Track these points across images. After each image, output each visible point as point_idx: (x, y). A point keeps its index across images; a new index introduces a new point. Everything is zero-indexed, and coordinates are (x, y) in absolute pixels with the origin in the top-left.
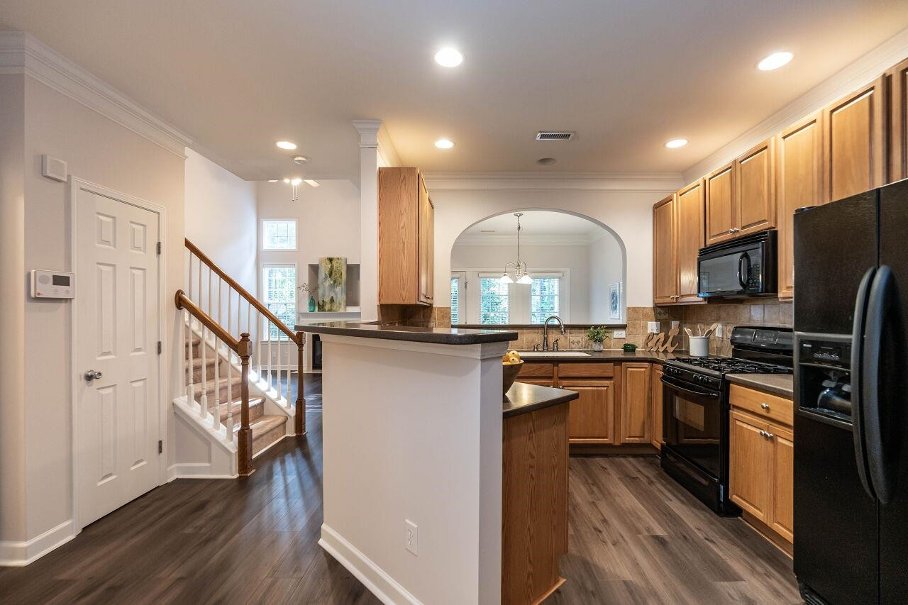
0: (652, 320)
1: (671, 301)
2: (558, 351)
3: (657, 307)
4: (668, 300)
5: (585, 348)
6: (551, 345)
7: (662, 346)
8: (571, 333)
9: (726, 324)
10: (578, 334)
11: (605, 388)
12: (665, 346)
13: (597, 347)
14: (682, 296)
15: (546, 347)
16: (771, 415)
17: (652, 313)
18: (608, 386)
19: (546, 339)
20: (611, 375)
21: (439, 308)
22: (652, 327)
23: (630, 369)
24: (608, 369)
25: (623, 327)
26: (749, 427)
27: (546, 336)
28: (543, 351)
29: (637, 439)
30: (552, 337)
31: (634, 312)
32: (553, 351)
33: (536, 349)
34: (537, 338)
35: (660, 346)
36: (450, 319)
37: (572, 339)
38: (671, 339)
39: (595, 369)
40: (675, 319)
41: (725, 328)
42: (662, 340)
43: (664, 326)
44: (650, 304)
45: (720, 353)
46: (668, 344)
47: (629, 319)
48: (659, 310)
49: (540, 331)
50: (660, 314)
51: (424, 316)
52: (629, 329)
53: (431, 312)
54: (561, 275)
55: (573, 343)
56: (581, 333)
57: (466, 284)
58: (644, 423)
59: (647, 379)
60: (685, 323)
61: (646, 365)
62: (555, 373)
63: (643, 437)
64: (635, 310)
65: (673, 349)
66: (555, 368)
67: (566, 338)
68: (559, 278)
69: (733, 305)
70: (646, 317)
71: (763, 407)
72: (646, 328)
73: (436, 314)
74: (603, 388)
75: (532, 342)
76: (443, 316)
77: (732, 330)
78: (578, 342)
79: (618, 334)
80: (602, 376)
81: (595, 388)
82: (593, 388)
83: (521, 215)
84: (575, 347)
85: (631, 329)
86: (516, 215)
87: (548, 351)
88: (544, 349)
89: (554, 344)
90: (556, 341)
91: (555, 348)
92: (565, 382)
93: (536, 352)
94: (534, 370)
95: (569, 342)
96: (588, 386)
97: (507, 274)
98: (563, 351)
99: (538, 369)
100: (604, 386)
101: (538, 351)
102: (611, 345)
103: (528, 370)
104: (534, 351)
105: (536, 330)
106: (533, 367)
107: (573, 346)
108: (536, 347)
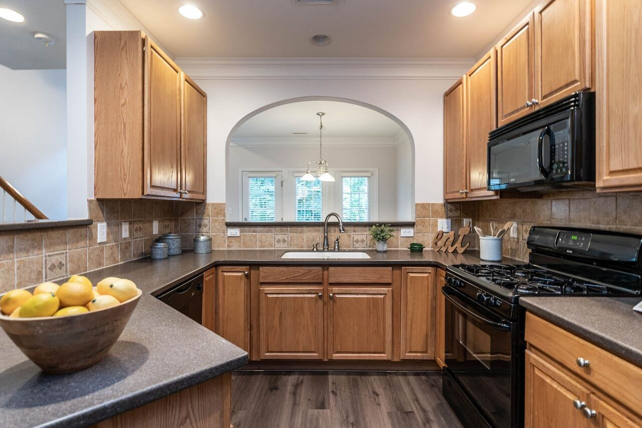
0: (442, 217)
1: (460, 196)
2: (339, 251)
3: (447, 202)
4: (457, 195)
5: (369, 247)
6: (332, 244)
7: (452, 245)
8: (354, 231)
9: (523, 223)
10: (363, 232)
11: (382, 296)
12: (455, 246)
13: (381, 247)
14: (472, 190)
15: (326, 247)
16: (593, 379)
17: (442, 210)
18: (385, 294)
19: (326, 238)
20: (390, 281)
21: (213, 205)
22: (443, 225)
23: (411, 275)
24: (386, 274)
25: (411, 225)
26: (555, 385)
27: (326, 234)
28: (323, 251)
29: (419, 354)
30: (333, 235)
31: (423, 209)
32: (334, 251)
33: (315, 248)
34: (317, 236)
35: (450, 247)
36: (224, 216)
37: (356, 237)
38: (461, 238)
39: (371, 274)
40: (467, 216)
41: (520, 227)
42: (452, 239)
43: (456, 223)
44: (441, 201)
45: (515, 256)
46: (458, 245)
47: (417, 216)
48: (449, 206)
49: (321, 229)
50: (451, 211)
51: (197, 213)
52: (418, 227)
53: (205, 208)
54: (369, 174)
55: (357, 241)
56: (366, 231)
57: (282, 182)
58: (427, 335)
59: (431, 286)
60: (478, 220)
61: (430, 269)
62: (325, 278)
63: (426, 352)
64: (424, 206)
65: (463, 250)
66: (325, 272)
67: (350, 236)
68: (368, 177)
69: (529, 201)
70: (436, 214)
71: (579, 363)
72: (436, 226)
73: (209, 210)
74: (379, 296)
75: (313, 241)
76: (217, 213)
77: (529, 230)
78: (363, 241)
79: (406, 232)
80: (380, 282)
81: (371, 296)
82: (369, 296)
83: (323, 114)
84: (359, 246)
85: (419, 227)
86: (318, 114)
87: (329, 251)
88: (324, 249)
89: (335, 243)
90: (337, 240)
91: (337, 247)
92: (336, 289)
93: (315, 251)
94: (300, 276)
95: (353, 241)
96: (362, 294)
97: (309, 171)
98: (345, 251)
99: (305, 274)
100: (381, 294)
101: (317, 251)
102: (398, 244)
103: (293, 276)
104: (313, 251)
105: (317, 228)
106: (299, 272)
107: (357, 245)
108: (315, 246)
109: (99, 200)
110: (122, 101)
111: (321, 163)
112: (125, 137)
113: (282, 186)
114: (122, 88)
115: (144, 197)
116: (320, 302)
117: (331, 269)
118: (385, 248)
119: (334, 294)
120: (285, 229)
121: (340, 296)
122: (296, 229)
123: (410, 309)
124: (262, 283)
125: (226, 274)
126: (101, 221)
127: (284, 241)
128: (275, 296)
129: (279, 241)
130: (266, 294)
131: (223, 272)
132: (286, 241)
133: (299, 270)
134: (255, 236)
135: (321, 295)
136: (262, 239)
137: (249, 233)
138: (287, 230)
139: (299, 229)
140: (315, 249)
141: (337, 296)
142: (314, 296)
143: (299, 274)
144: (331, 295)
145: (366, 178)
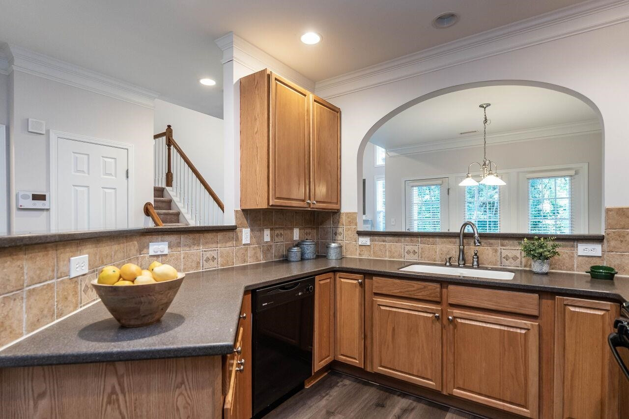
2: (479, 267)
5: (525, 266)
6: (469, 259)
8: (502, 245)
10: (514, 246)
11: (523, 332)
13: (537, 267)
15: (463, 262)
18: (528, 330)
19: (462, 251)
20: (536, 313)
21: (347, 214)
23: (572, 309)
24: (529, 302)
25: (599, 239)
28: (458, 266)
30: (470, 250)
31: (621, 216)
32: (472, 267)
33: (448, 262)
34: (452, 248)
36: (356, 225)
37: (505, 253)
39: (506, 300)
47: (609, 227)
49: (457, 240)
51: (333, 222)
52: (611, 243)
53: (339, 218)
54: (572, 173)
55: (507, 258)
61: (607, 305)
62: (444, 297)
64: (623, 212)
66: (444, 290)
67: (496, 251)
68: (571, 176)
73: (344, 219)
74: (519, 331)
75: (447, 254)
76: (350, 222)
78: (515, 258)
79: (583, 249)
80: (518, 311)
81: (506, 329)
82: (502, 328)
83: (489, 105)
84: (508, 264)
85: (613, 243)
86: (481, 106)
87: (465, 267)
88: (459, 264)
89: (473, 258)
90: (476, 254)
91: (475, 263)
92: (457, 312)
93: (448, 266)
94: (414, 291)
95: (501, 257)
96: (495, 324)
97: (470, 175)
98: (486, 269)
99: (420, 289)
100: (521, 328)
101: (451, 266)
102: (573, 265)
103: (406, 289)
104: (445, 265)
105: (453, 240)
106: (414, 287)
107: (507, 263)
108: (448, 260)
109: (243, 210)
110: (256, 130)
111: (485, 164)
112: (257, 158)
113: (448, 194)
114: (256, 119)
115: (270, 207)
116: (438, 325)
117: (451, 287)
118: (545, 268)
119: (455, 317)
120: (415, 239)
121: (463, 321)
122: (428, 239)
123: (570, 356)
124: (376, 294)
125: (342, 280)
126: (246, 227)
127: (415, 252)
128: (388, 309)
129: (408, 252)
130: (379, 305)
131: (340, 278)
132: (416, 253)
133: (413, 284)
134: (385, 246)
135: (438, 316)
136: (391, 249)
137: (379, 242)
138: (418, 241)
139: (431, 240)
140: (448, 264)
141: (459, 320)
142: (431, 315)
143: (413, 289)
144: (450, 318)
145: (567, 179)
